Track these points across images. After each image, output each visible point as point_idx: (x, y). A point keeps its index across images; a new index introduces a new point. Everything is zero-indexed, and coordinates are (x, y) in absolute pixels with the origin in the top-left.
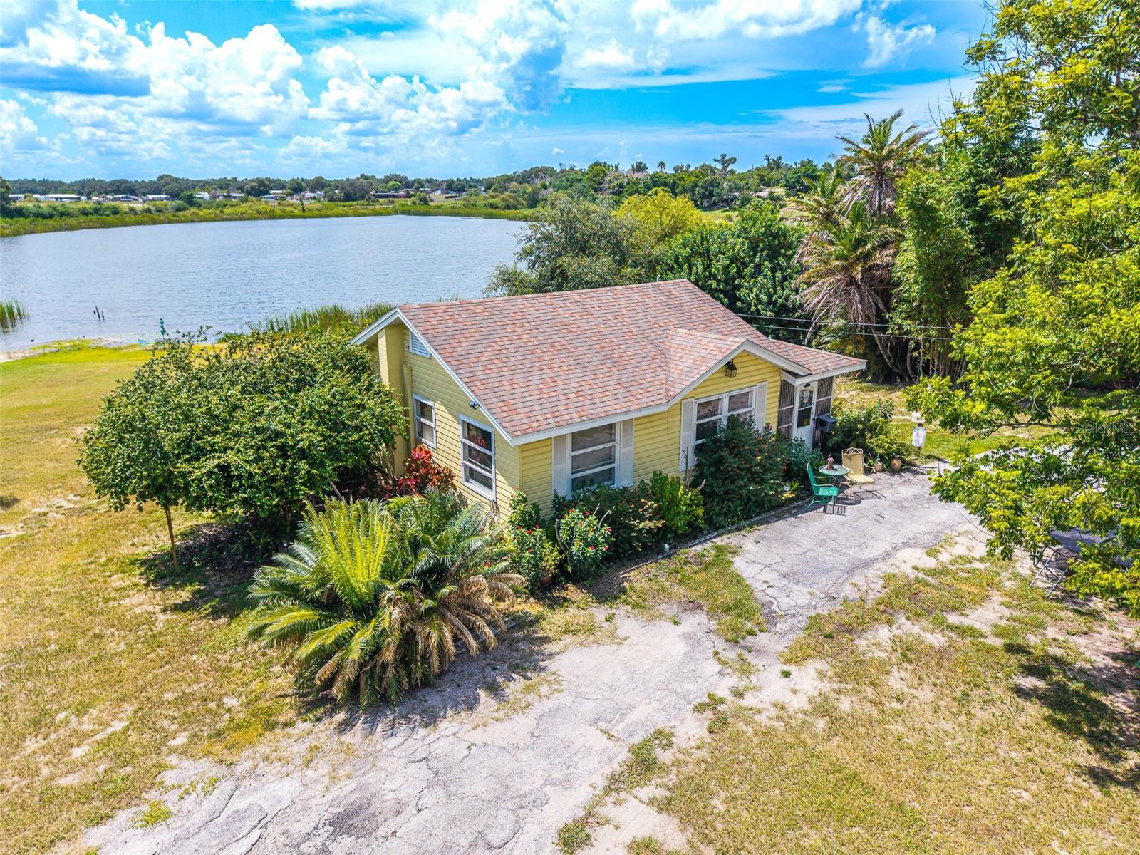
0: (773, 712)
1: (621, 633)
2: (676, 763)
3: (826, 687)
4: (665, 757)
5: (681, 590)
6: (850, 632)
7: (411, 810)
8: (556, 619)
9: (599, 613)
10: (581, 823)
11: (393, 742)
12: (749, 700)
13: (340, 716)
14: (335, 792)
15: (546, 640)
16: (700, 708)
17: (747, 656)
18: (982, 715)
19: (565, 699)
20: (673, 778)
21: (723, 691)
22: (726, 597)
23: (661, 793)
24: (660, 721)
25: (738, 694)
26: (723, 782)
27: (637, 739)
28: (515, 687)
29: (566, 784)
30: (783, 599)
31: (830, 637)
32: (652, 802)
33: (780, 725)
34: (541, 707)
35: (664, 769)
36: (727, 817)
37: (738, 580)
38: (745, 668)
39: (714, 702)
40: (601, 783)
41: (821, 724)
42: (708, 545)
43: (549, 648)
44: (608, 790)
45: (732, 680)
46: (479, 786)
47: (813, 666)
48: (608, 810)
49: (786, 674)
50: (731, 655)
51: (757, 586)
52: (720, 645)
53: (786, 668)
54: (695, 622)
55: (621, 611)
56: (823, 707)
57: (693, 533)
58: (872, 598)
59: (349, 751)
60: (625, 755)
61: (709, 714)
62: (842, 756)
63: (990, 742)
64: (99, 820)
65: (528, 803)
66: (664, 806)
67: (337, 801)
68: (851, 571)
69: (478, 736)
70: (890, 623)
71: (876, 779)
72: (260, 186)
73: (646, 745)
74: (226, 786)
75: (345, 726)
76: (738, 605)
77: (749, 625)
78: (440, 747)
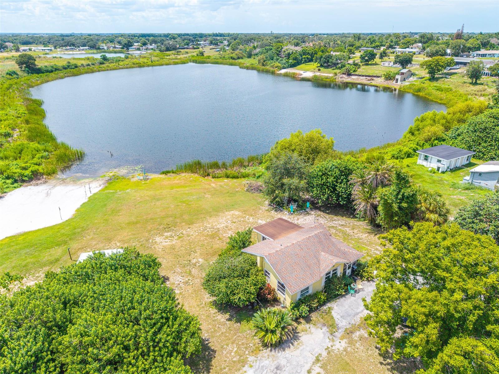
0: (337, 350)
1: (312, 332)
2: (323, 360)
3: (346, 345)
4: (321, 359)
5: (322, 320)
6: (352, 333)
7: (286, 367)
8: (300, 328)
9: (308, 326)
10: (310, 370)
11: (280, 354)
12: (333, 348)
13: (270, 349)
14: (274, 363)
15: (299, 333)
16: (326, 349)
17: (334, 338)
18: (370, 352)
19: (304, 346)
20: (322, 363)
21: (329, 346)
22: (330, 323)
23: (320, 365)
24: (320, 352)
25: (332, 346)
26: (329, 363)
27: (316, 355)
28: (296, 343)
29: (307, 363)
30: (341, 324)
31: (348, 334)
32: (319, 367)
33: (338, 353)
34: (301, 348)
35: (321, 361)
36: (330, 370)
37: (332, 318)
38: (333, 341)
39: (328, 348)
40: (312, 363)
41: (345, 353)
42: (327, 307)
43: (299, 335)
44: (313, 364)
45: (331, 343)
46: (295, 363)
47: (345, 340)
48: (313, 368)
49: (340, 342)
50: (331, 337)
51: (336, 320)
52: (329, 335)
53: (340, 341)
54: (325, 329)
55: (312, 326)
56: (345, 350)
57: (324, 303)
58: (358, 323)
59: (273, 356)
60: (315, 358)
61: (327, 350)
62: (347, 359)
63: (369, 358)
64: (244, 366)
65: (302, 366)
66: (321, 367)
67: (275, 365)
68: (354, 316)
69: (292, 354)
70: (359, 331)
71: (351, 364)
72: (128, 43)
73: (318, 356)
74: (258, 362)
75: (271, 350)
76: (333, 325)
77: (334, 330)
78: (287, 355)
